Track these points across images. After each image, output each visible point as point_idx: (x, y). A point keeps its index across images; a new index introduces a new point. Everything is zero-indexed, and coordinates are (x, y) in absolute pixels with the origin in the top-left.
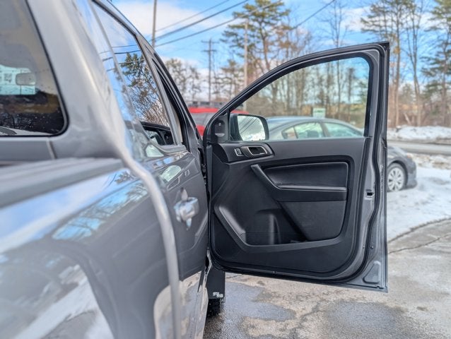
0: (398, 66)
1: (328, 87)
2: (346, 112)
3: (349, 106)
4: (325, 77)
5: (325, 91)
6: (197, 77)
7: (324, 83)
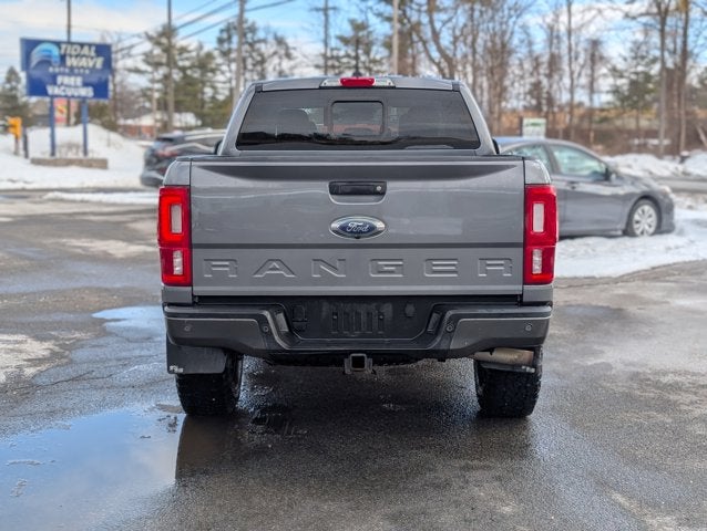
0: (685, 35)
1: (549, 76)
2: (585, 125)
3: (591, 112)
4: (545, 59)
5: (545, 82)
6: (288, 56)
7: (543, 69)
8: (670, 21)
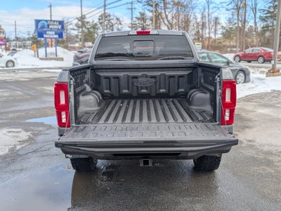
0: (245, 15)
1: (202, 29)
2: (213, 44)
3: (215, 40)
4: (201, 24)
5: (201, 31)
6: (120, 24)
7: (200, 27)
8: (241, 11)
